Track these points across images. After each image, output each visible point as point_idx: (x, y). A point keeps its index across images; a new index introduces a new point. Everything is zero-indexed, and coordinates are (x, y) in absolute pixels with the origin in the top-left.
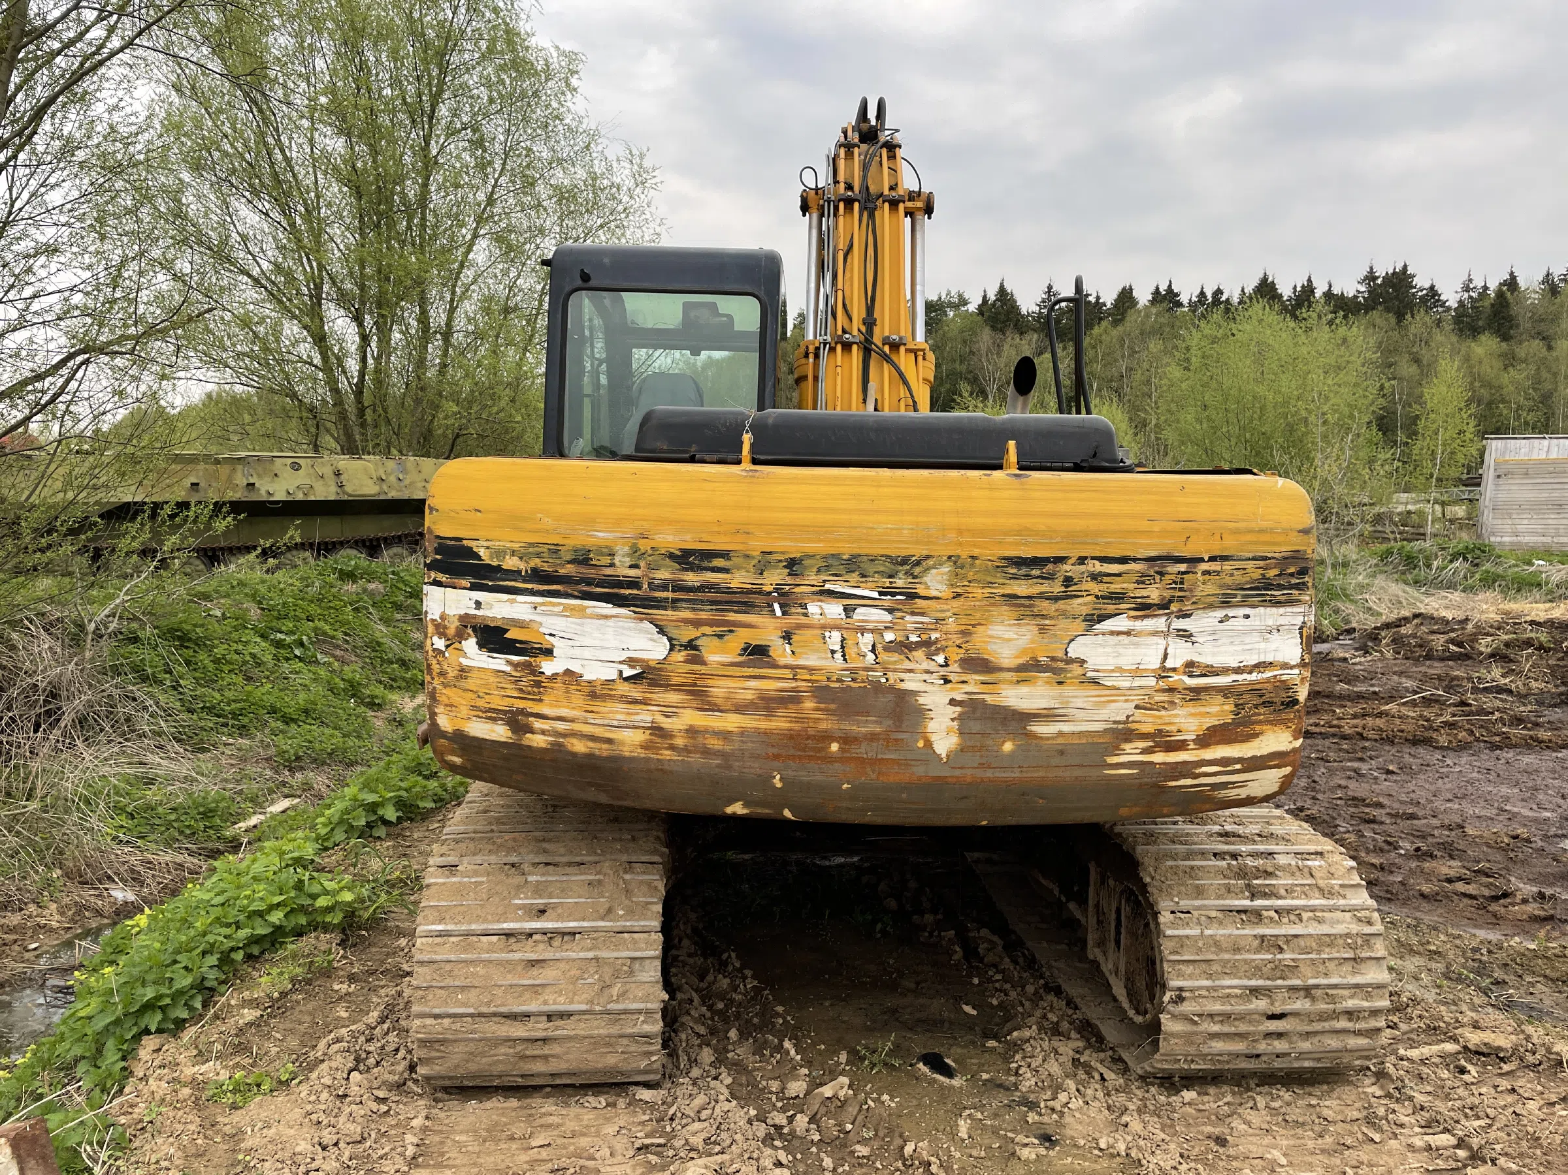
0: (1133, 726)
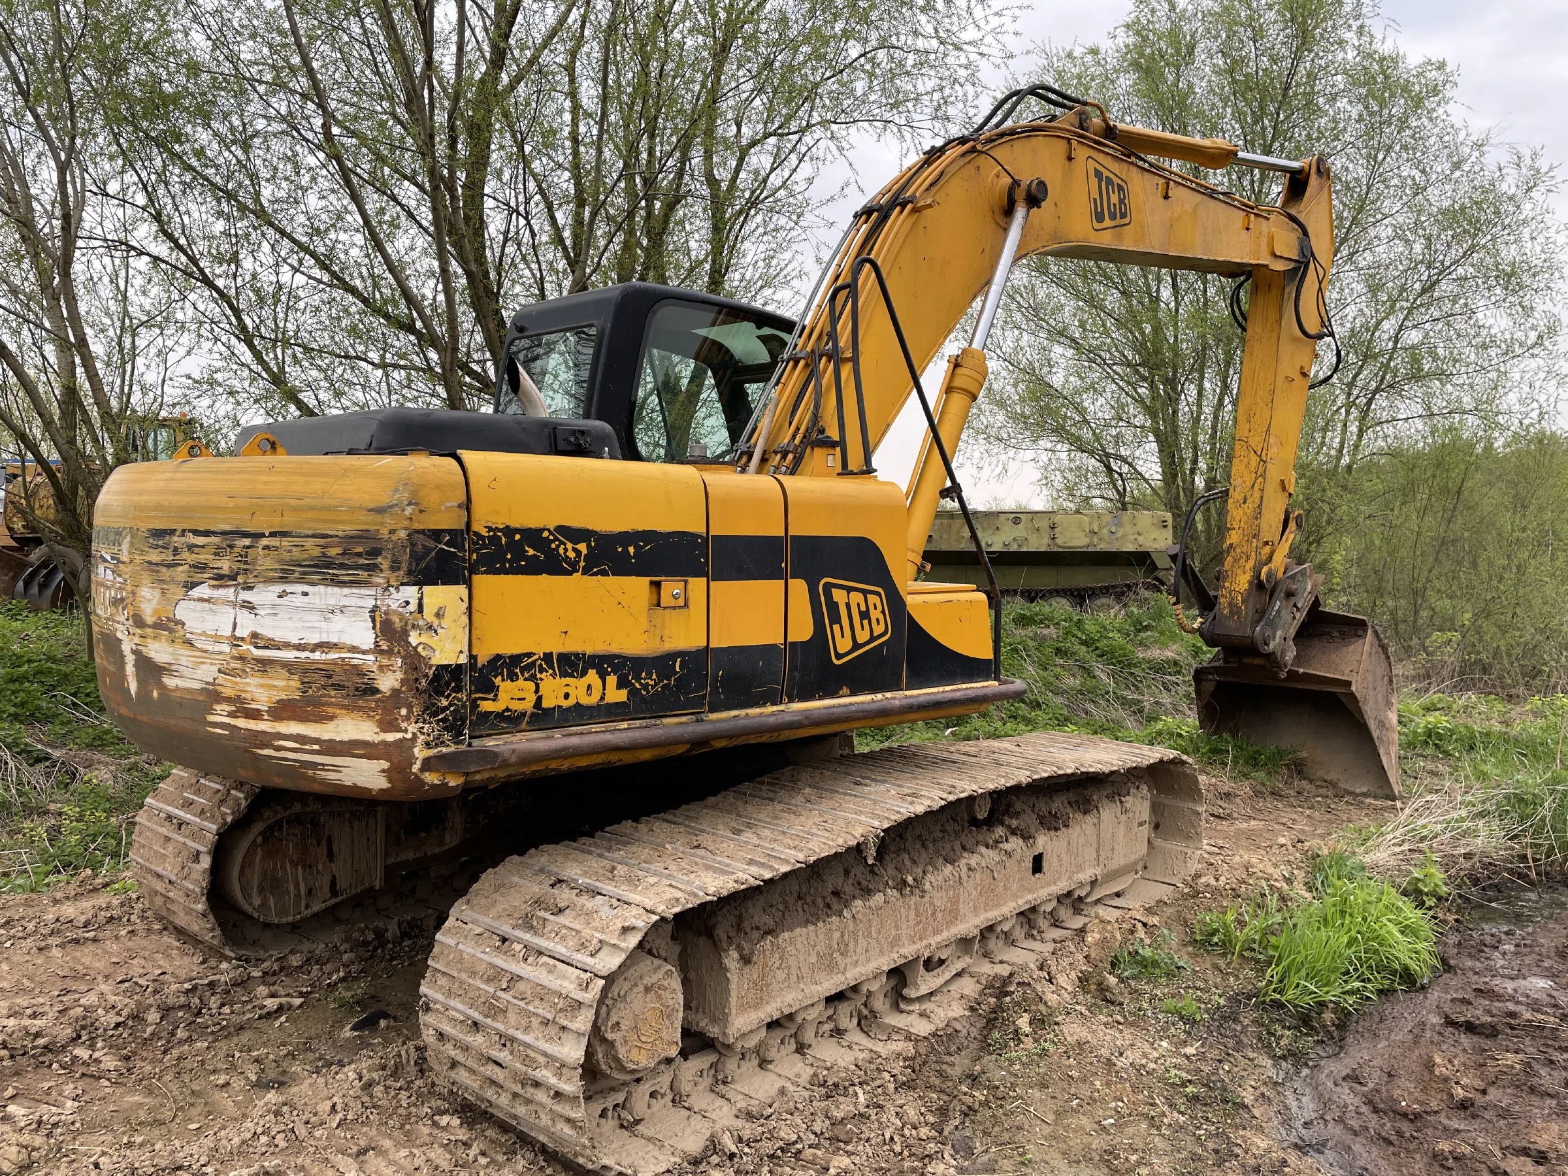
0: (220, 689)
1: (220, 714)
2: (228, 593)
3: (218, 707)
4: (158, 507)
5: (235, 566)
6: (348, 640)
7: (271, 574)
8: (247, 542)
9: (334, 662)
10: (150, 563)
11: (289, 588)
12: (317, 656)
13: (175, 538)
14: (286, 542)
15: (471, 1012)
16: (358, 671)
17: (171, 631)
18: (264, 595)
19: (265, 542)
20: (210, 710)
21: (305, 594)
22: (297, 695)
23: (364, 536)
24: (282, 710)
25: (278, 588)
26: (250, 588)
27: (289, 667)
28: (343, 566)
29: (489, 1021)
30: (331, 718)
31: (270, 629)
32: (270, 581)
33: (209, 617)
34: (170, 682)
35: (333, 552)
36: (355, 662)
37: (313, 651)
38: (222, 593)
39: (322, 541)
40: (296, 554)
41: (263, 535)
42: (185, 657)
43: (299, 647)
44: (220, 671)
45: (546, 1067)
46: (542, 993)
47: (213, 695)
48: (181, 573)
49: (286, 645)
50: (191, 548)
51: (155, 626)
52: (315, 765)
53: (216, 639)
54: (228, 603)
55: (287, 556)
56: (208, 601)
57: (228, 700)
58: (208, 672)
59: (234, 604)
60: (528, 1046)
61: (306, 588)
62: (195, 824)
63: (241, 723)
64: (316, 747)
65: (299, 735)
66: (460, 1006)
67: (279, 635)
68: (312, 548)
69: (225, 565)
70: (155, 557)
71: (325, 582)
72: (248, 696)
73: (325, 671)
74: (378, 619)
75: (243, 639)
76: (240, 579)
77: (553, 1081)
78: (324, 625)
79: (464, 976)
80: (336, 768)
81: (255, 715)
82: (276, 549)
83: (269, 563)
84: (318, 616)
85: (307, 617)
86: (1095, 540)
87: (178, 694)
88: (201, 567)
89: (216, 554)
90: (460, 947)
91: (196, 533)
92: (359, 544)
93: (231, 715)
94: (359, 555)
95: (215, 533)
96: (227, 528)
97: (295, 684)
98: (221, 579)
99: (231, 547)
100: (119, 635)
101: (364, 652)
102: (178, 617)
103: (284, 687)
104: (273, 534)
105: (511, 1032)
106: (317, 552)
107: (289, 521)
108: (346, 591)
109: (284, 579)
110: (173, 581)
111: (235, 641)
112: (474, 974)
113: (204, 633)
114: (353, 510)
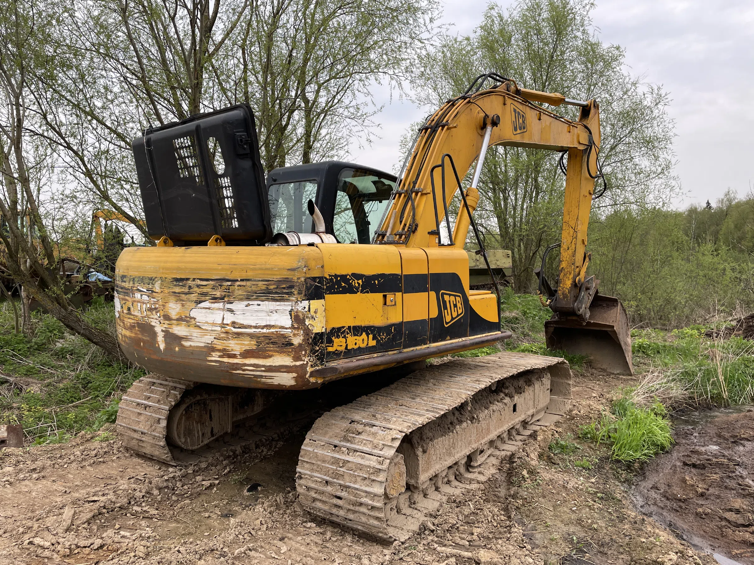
0: (215, 346)
1: (215, 356)
2: (221, 305)
3: (213, 354)
4: (178, 269)
5: (223, 294)
6: (279, 324)
7: (242, 297)
8: (229, 283)
9: (273, 333)
10: (175, 293)
11: (251, 303)
12: (265, 330)
13: (189, 282)
14: (248, 283)
15: (325, 477)
16: (284, 336)
17: (187, 321)
18: (238, 306)
19: (238, 283)
20: (209, 355)
21: (259, 305)
22: (255, 347)
23: (286, 280)
24: (247, 354)
25: (246, 303)
26: (232, 303)
27: (251, 336)
28: (276, 293)
29: (335, 480)
30: (270, 356)
31: (240, 320)
32: (241, 300)
33: (211, 315)
34: (186, 344)
35: (272, 287)
36: (282, 333)
37: (263, 329)
38: (216, 305)
39: (266, 283)
40: (254, 288)
41: (237, 280)
42: (195, 333)
43: (256, 327)
44: (215, 338)
45: (366, 497)
46: (361, 467)
47: (211, 349)
48: (193, 297)
49: (250, 327)
50: (198, 286)
51: (177, 320)
52: (261, 376)
53: (214, 324)
54: (219, 309)
55: (249, 289)
56: (209, 308)
57: (219, 350)
58: (208, 339)
59: (223, 310)
60: (357, 489)
61: (259, 302)
62: (155, 407)
63: (226, 360)
64: (263, 369)
65: (255, 364)
66: (319, 475)
67: (246, 323)
68: (262, 286)
69: (218, 294)
70: (177, 290)
71: (268, 300)
72: (230, 349)
73: (266, 337)
74: (293, 315)
75: (227, 325)
76: (226, 299)
77: (370, 502)
78: (268, 318)
79: (319, 463)
80: (271, 378)
81: (234, 356)
82: (244, 286)
83: (240, 292)
84: (264, 314)
85: (259, 314)
86: (478, 264)
87: (191, 349)
88: (205, 294)
89: (213, 289)
90: (315, 451)
91: (201, 280)
92: (283, 284)
93: (220, 357)
94: (284, 288)
95: (212, 280)
96: (218, 277)
97: (254, 342)
98: (215, 299)
99: (221, 286)
100: (153, 324)
101: (286, 328)
102: (192, 316)
103: (249, 344)
104: (242, 280)
105: (348, 484)
106: (264, 287)
107: (250, 275)
108: (278, 303)
109: (248, 299)
110: (189, 300)
111: (223, 325)
112: (324, 461)
113: (207, 323)
114: (280, 269)
